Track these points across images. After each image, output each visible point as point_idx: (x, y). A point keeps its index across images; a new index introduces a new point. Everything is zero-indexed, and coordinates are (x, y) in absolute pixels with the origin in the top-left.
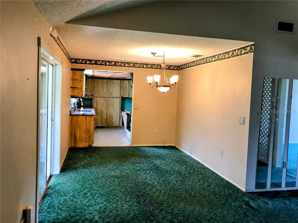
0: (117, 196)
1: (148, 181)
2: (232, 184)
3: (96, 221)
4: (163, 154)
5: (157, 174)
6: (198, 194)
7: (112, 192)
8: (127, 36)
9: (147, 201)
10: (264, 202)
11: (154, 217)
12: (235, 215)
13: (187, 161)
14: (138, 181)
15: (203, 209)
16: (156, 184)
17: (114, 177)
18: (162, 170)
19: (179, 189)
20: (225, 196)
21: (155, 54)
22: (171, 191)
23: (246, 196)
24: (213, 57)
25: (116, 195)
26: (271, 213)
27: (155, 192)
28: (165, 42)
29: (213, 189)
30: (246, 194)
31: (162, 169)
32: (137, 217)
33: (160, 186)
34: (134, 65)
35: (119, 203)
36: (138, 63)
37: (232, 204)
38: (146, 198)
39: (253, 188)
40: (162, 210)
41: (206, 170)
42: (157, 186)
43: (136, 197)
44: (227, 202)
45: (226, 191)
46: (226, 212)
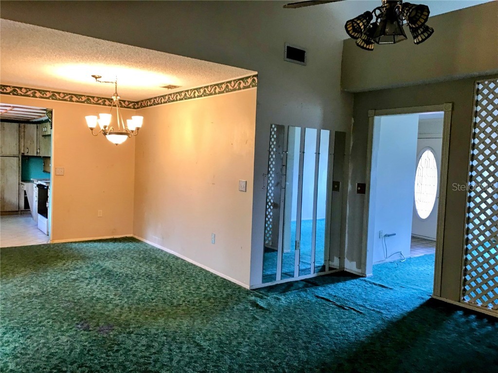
0: (43, 326)
1: (97, 294)
2: (230, 281)
3: (11, 370)
4: (114, 250)
5: (110, 282)
6: (184, 301)
7: (30, 321)
8: (53, 41)
9: (101, 324)
10: (275, 298)
11: (118, 345)
12: (240, 321)
13: (158, 257)
14: (78, 298)
15: (194, 322)
16: (111, 297)
17: (29, 296)
18: (117, 275)
19: (153, 299)
20: (223, 299)
21: (99, 78)
22: (139, 304)
23: (252, 294)
24: (196, 91)
25: (41, 325)
26: (285, 310)
27: (113, 309)
28: (121, 58)
29: (204, 291)
30: (251, 292)
31: (118, 273)
32: (89, 351)
33: (119, 299)
34: (54, 95)
35: (50, 336)
36: (60, 93)
37: (234, 307)
38: (99, 320)
39: (259, 284)
40: (130, 333)
41: (190, 267)
42: (115, 300)
43: (80, 321)
44: (228, 307)
45: (224, 291)
46: (227, 320)
